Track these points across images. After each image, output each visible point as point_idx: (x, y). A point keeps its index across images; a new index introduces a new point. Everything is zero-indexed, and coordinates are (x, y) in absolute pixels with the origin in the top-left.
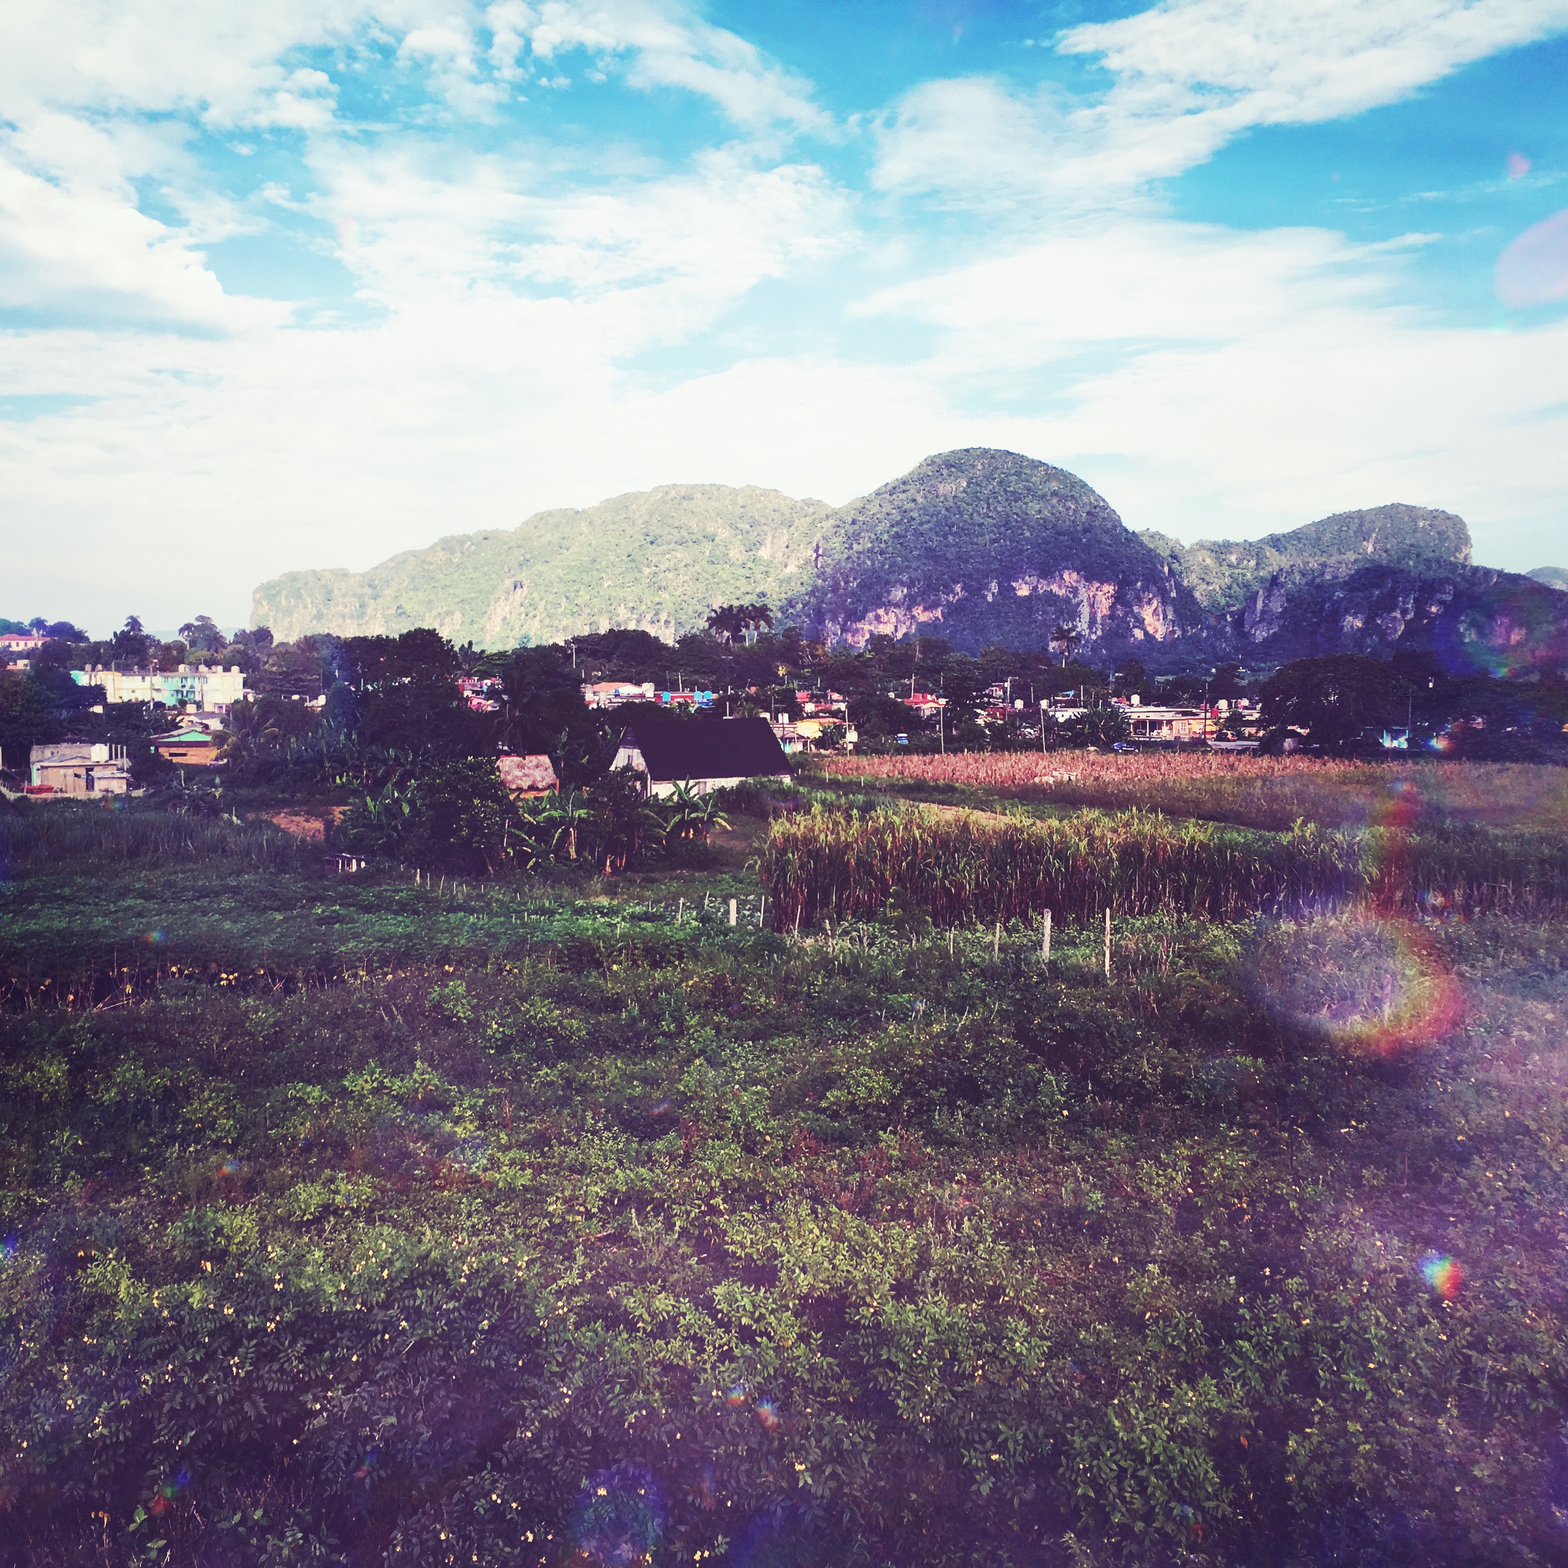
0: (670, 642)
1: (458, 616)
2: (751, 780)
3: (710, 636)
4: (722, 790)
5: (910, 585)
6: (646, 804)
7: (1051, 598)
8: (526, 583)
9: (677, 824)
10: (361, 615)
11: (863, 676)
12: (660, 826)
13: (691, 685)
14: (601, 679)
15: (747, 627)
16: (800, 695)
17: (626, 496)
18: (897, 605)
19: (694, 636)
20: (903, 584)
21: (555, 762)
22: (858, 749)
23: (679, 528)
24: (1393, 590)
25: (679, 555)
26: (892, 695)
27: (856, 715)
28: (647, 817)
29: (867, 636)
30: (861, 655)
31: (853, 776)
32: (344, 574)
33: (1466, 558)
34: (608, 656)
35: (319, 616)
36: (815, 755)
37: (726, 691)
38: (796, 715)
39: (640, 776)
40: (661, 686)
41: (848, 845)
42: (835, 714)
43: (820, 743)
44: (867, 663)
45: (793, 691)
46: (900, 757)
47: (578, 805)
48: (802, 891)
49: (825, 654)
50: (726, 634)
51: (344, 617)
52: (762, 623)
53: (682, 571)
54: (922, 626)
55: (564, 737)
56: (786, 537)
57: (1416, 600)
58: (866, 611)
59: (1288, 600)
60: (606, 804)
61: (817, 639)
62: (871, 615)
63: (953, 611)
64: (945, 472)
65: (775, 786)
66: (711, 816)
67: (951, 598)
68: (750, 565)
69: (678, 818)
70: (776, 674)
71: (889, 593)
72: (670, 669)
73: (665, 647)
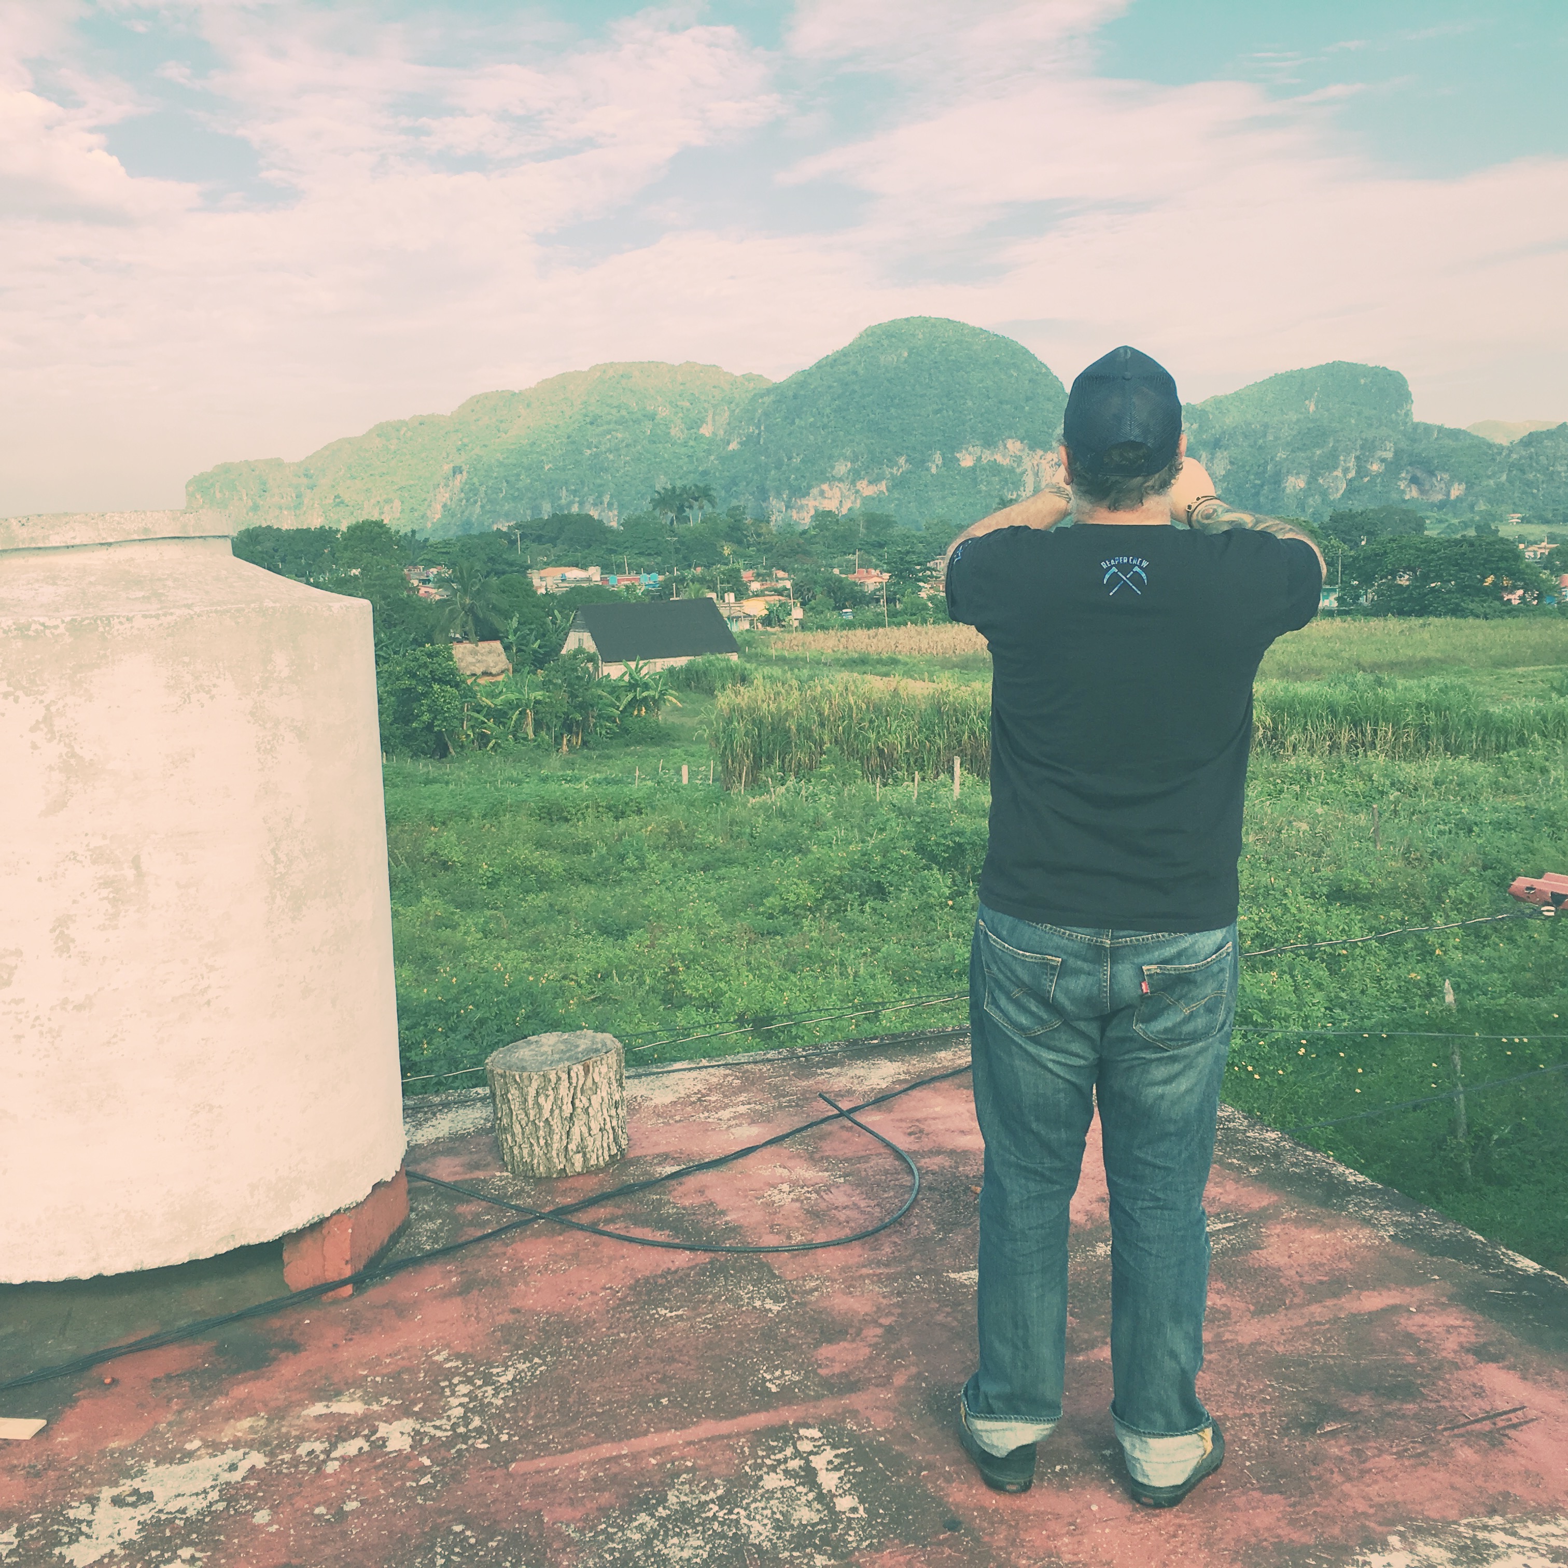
0: (614, 524)
1: (397, 504)
2: (699, 659)
3: (655, 518)
4: (671, 671)
5: (854, 460)
6: (599, 684)
7: (995, 468)
8: (465, 468)
9: (630, 703)
10: (298, 506)
11: (807, 553)
12: (613, 705)
13: (638, 569)
14: (547, 564)
15: (691, 507)
16: (746, 575)
17: (563, 376)
18: (841, 480)
19: (639, 518)
20: (846, 458)
21: (507, 648)
22: (803, 626)
23: (619, 407)
24: (1335, 449)
25: (619, 435)
26: (836, 571)
27: (802, 593)
28: (600, 697)
29: (812, 512)
30: (804, 532)
31: (799, 652)
32: (278, 464)
33: (1407, 415)
34: (553, 541)
35: (255, 508)
36: (763, 633)
37: (671, 572)
38: (742, 593)
39: (591, 659)
40: (607, 568)
41: (788, 713)
42: (779, 592)
43: (767, 621)
44: (811, 541)
45: (739, 571)
46: (845, 632)
47: (534, 687)
48: (748, 757)
49: (770, 533)
50: (671, 515)
51: (281, 508)
52: (705, 502)
53: (623, 452)
54: (867, 500)
55: (514, 623)
56: (727, 414)
57: (1357, 458)
58: (810, 487)
59: (1232, 463)
60: (561, 687)
61: (762, 518)
62: (815, 491)
63: (898, 484)
64: (885, 342)
65: (723, 664)
66: (662, 694)
67: (895, 471)
68: (691, 443)
69: (631, 696)
70: (721, 554)
71: (833, 468)
72: (614, 552)
73: (611, 531)
